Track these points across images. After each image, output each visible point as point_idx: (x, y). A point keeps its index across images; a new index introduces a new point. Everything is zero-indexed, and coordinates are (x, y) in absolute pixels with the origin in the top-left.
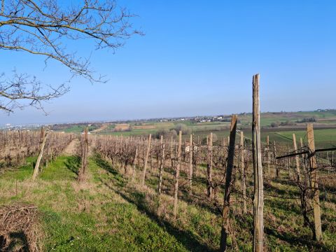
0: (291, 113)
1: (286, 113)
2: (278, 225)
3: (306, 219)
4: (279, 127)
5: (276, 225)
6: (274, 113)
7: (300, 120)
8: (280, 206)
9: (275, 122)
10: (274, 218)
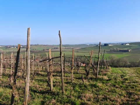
0: (50, 45)
1: (48, 45)
2: (39, 88)
3: (48, 83)
4: (46, 51)
5: (38, 88)
6: (44, 45)
7: (53, 48)
8: (41, 81)
9: (44, 49)
10: (38, 86)
